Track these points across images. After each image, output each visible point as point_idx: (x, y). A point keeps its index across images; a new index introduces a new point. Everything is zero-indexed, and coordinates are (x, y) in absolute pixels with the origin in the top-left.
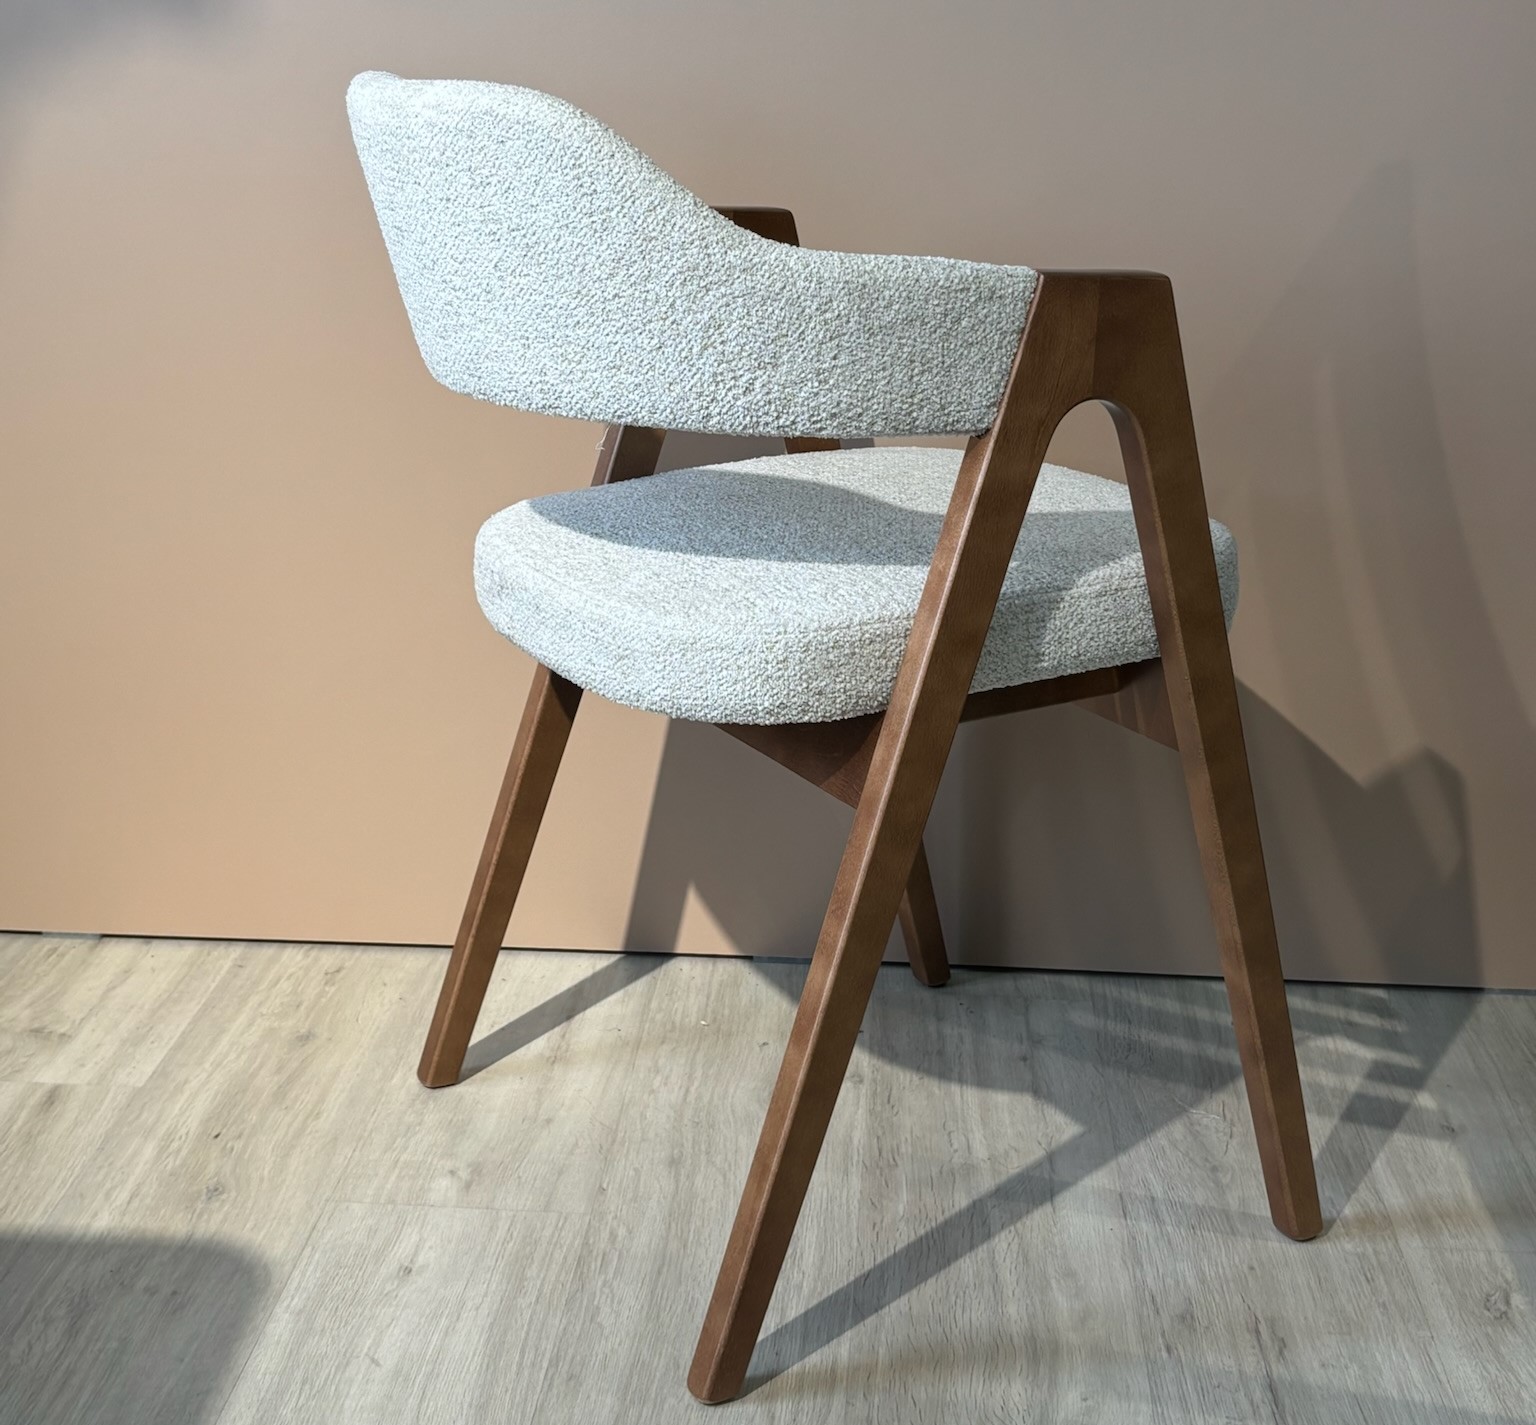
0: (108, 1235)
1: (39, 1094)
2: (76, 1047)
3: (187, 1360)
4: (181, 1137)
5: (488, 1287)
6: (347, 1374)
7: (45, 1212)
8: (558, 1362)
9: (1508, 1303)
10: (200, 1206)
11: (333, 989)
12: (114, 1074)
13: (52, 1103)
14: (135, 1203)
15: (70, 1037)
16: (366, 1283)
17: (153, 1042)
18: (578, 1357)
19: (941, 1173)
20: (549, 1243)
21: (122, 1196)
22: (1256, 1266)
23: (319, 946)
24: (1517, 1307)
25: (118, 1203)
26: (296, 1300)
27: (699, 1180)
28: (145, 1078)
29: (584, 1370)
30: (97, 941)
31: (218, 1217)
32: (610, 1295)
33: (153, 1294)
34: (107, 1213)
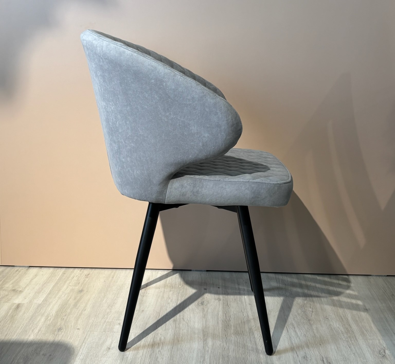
0: (33, 341)
1: (15, 306)
2: (24, 294)
4: (51, 316)
7: (17, 336)
10: (56, 333)
11: (88, 279)
12: (33, 300)
13: (18, 308)
14: (40, 333)
15: (22, 291)
16: (99, 352)
17: (43, 293)
19: (241, 322)
21: (36, 331)
23: (83, 268)
25: (35, 333)
26: (81, 357)
27: (181, 325)
28: (41, 301)
30: (28, 268)
31: (60, 336)
32: (160, 354)
33: (45, 356)
34: (32, 335)
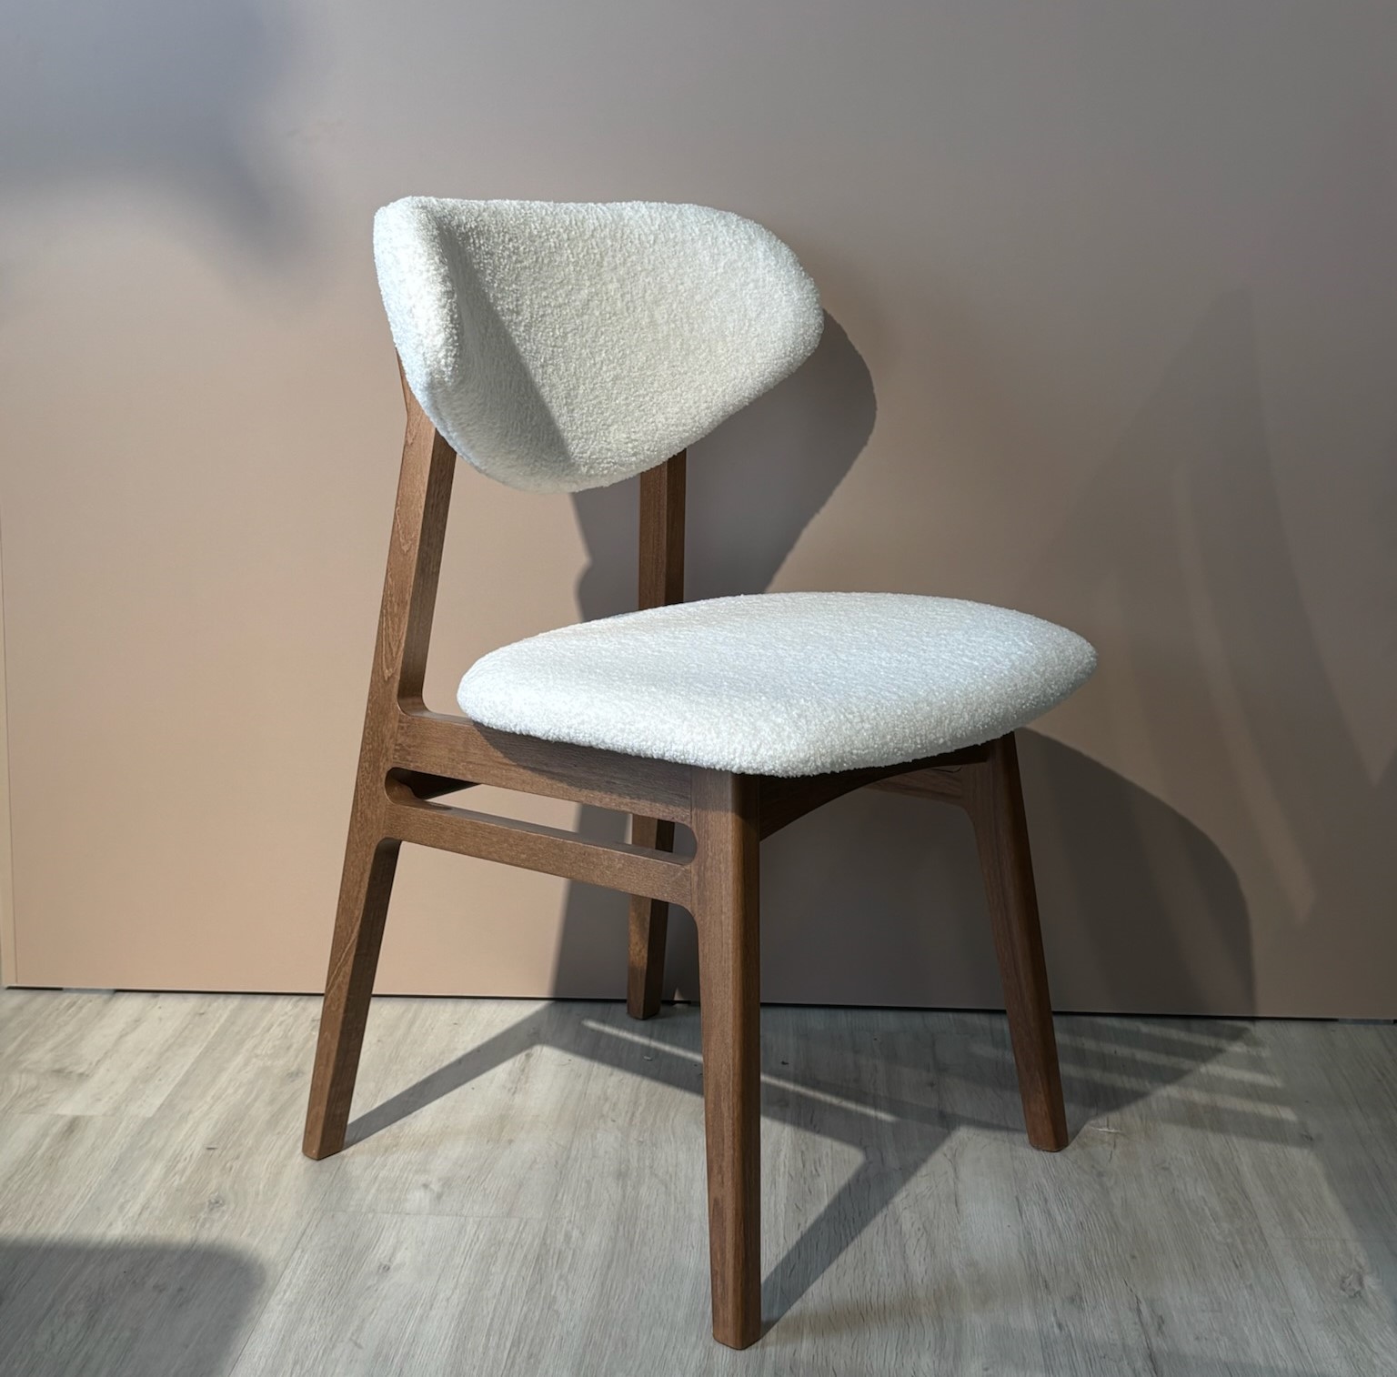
0: (122, 1241)
1: (61, 1124)
2: (92, 1085)
3: (192, 1345)
4: (185, 1160)
5: (457, 1281)
6: (333, 1355)
7: (66, 1223)
8: (519, 1342)
9: (1361, 1283)
10: (202, 1216)
12: (127, 1106)
13: (72, 1131)
14: (146, 1214)
15: (87, 1075)
16: (350, 1280)
17: (160, 1080)
18: (538, 1339)
19: (858, 1181)
20: (511, 1244)
21: (134, 1208)
22: (1137, 1254)
24: (1369, 1287)
25: (130, 1214)
26: (288, 1294)
27: (643, 1190)
28: (154, 1109)
29: (543, 1349)
30: (111, 996)
31: (218, 1225)
32: (566, 1287)
33: (161, 1290)
34: (120, 1223)
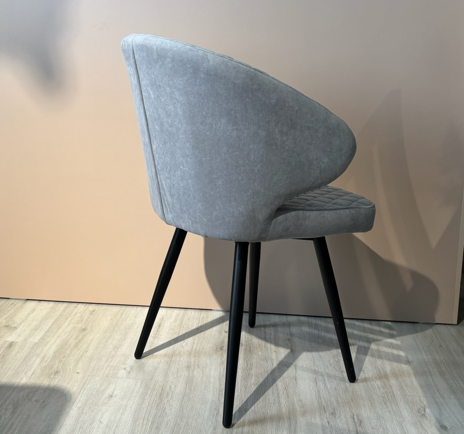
0: (25, 384)
1: (7, 344)
2: (18, 331)
3: (47, 421)
4: (47, 357)
5: (134, 401)
6: (93, 426)
7: (7, 378)
8: (154, 423)
9: (425, 411)
10: (52, 376)
11: (92, 316)
12: (29, 338)
13: (11, 347)
14: (34, 375)
15: (17, 328)
16: (99, 400)
17: (40, 330)
18: (159, 422)
19: (264, 371)
20: (152, 389)
21: (29, 374)
22: (353, 399)
23: (89, 304)
24: (428, 413)
25: (28, 375)
26: (78, 404)
27: (195, 372)
28: (38, 340)
29: (161, 426)
30: (25, 301)
31: (57, 380)
32: (169, 404)
33: (37, 402)
34: (25, 378)
